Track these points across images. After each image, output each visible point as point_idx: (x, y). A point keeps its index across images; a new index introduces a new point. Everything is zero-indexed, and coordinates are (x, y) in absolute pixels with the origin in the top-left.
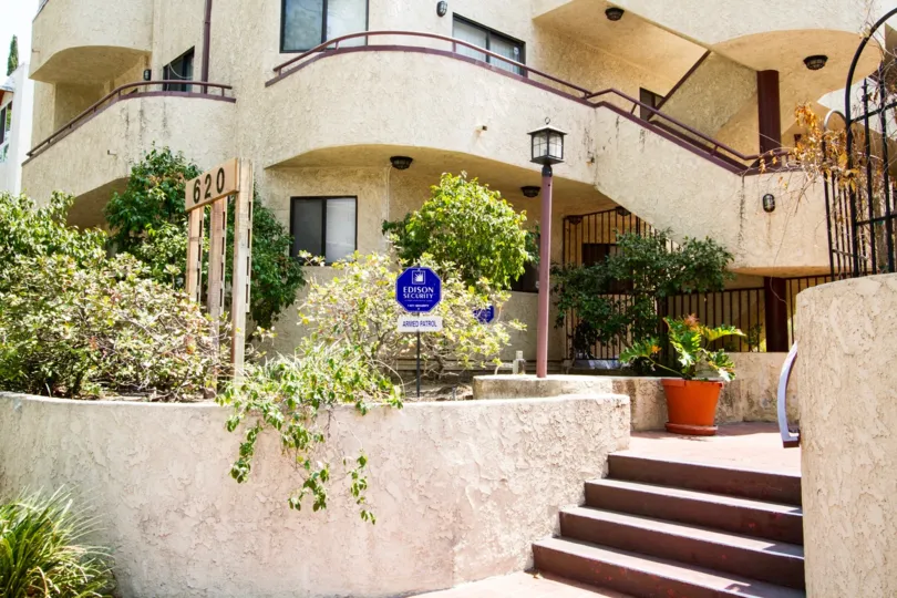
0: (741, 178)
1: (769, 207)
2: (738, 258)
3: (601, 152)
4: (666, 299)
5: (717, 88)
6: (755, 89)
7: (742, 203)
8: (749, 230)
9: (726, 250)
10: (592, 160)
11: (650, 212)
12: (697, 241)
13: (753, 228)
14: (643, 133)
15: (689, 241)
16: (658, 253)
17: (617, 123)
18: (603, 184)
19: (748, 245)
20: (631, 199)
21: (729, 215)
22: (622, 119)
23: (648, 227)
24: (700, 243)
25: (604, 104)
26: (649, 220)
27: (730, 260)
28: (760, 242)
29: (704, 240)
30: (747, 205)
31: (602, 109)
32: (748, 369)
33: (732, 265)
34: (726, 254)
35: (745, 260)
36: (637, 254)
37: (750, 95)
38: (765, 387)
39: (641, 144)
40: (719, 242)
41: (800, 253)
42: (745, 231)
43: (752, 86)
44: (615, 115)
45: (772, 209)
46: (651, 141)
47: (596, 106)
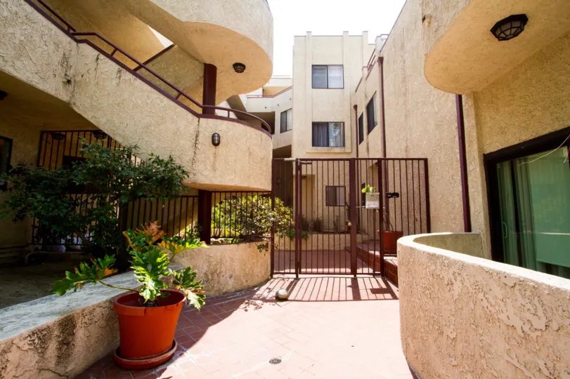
0: (197, 119)
1: (216, 142)
2: (191, 176)
3: (78, 78)
4: (126, 204)
5: (177, 68)
6: (202, 74)
7: (197, 136)
8: (200, 157)
9: (184, 169)
10: (69, 82)
11: (120, 132)
12: (161, 158)
13: (203, 156)
14: (119, 71)
15: (154, 157)
16: (124, 164)
17: (97, 59)
18: (78, 104)
19: (199, 167)
20: (104, 120)
21: (187, 143)
22: (102, 57)
23: (118, 146)
24: (163, 160)
25: (86, 41)
26: (119, 140)
27: (186, 176)
28: (208, 167)
29: (166, 159)
30: (201, 139)
31: (84, 46)
32: (192, 257)
33: (187, 181)
34: (184, 172)
35: (196, 178)
36: (101, 162)
37: (198, 78)
38: (204, 271)
39: (117, 80)
40: (177, 162)
41: (232, 177)
42: (197, 157)
43: (200, 72)
44: (96, 53)
45: (218, 144)
46: (126, 78)
47: (78, 41)
